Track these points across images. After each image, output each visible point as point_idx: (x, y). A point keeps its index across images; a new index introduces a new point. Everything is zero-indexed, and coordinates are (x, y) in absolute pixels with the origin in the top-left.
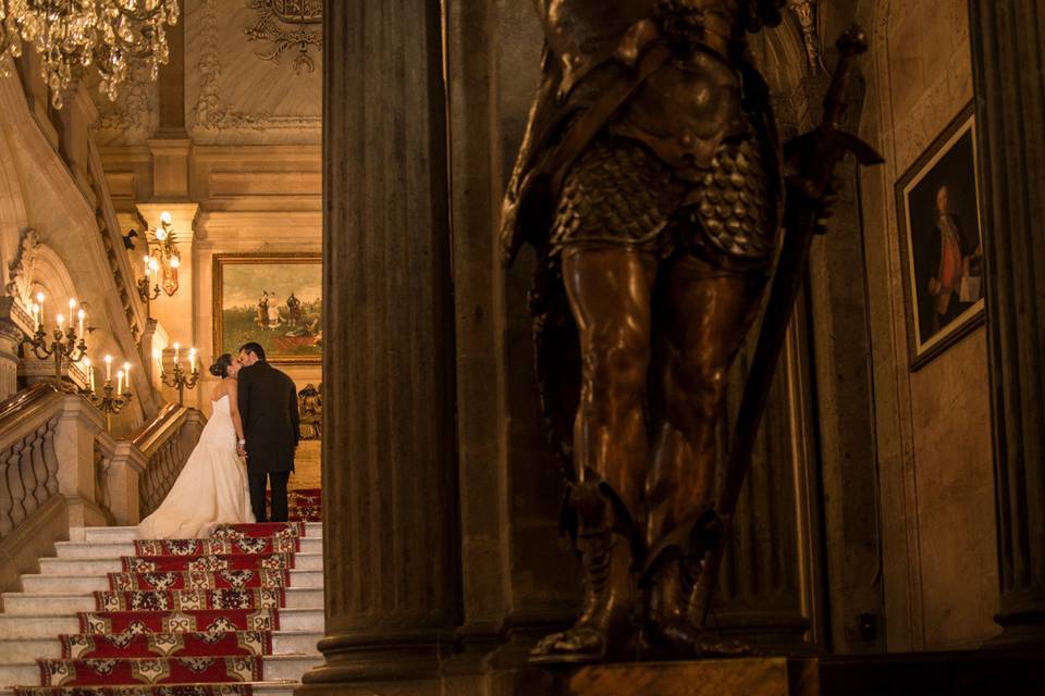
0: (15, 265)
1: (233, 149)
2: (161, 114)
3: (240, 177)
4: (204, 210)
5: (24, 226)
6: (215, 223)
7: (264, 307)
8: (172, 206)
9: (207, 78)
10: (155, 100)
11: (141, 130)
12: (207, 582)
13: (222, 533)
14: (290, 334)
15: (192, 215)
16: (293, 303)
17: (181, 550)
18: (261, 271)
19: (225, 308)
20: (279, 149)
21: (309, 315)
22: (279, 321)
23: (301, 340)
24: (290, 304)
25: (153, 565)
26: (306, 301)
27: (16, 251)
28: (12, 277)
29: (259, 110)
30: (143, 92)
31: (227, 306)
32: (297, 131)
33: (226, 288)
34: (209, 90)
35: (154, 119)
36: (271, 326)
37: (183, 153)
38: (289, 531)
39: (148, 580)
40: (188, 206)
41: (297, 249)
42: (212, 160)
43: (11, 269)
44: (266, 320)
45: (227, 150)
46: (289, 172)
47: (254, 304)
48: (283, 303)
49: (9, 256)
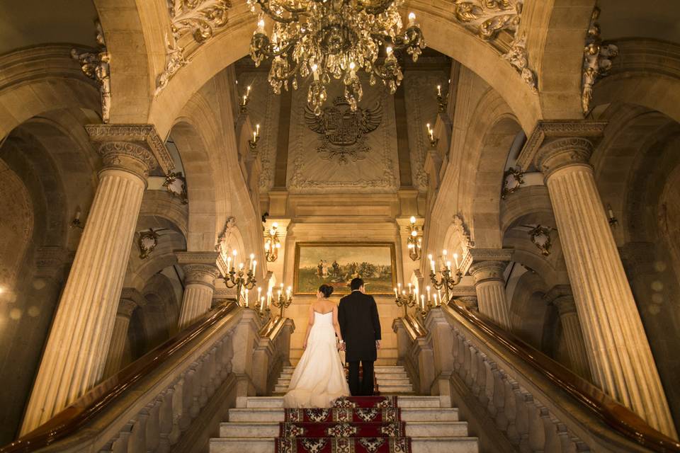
0: (222, 235)
1: (308, 196)
2: (275, 182)
3: (311, 208)
4: (293, 222)
5: (229, 215)
6: (297, 228)
7: (321, 268)
8: (278, 220)
9: (298, 167)
10: (272, 176)
11: (265, 188)
12: (349, 447)
13: (340, 403)
14: (333, 281)
15: (287, 224)
16: (335, 265)
17: (317, 416)
18: (319, 250)
19: (300, 268)
20: (331, 196)
21: (344, 271)
22: (328, 274)
23: (339, 284)
24: (334, 266)
25: (302, 429)
26: (342, 264)
27: (223, 229)
28: (219, 242)
29: (322, 179)
30: (267, 172)
31: (301, 267)
32: (339, 188)
33: (301, 258)
34: (298, 171)
35: (271, 184)
36: (323, 277)
37: (285, 197)
38: (386, 402)
39: (304, 444)
40: (285, 220)
41: (337, 240)
42: (297, 201)
43: (219, 237)
44: (321, 274)
45: (305, 196)
46: (335, 206)
47: (316, 266)
48: (330, 266)
49: (219, 230)
